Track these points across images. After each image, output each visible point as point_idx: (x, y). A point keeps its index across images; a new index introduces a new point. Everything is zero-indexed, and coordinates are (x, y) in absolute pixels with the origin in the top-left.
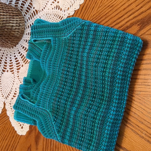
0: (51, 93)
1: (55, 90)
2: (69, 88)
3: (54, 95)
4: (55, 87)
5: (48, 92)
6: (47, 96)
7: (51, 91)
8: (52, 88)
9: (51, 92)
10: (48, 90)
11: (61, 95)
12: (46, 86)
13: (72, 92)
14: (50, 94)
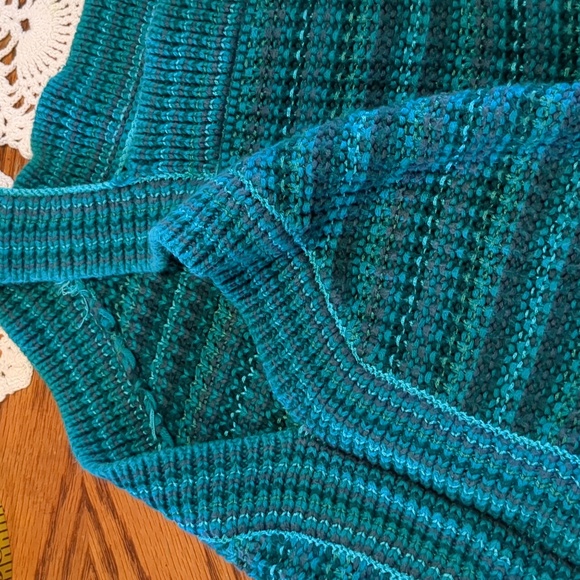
0: (221, 67)
1: (245, 43)
2: (334, 15)
3: (248, 73)
4: (245, 28)
5: (199, 67)
6: (195, 92)
7: (224, 57)
8: (223, 36)
9: (218, 62)
10: (202, 56)
11: (293, 64)
12: (180, 38)
13: (356, 32)
14: (218, 74)
